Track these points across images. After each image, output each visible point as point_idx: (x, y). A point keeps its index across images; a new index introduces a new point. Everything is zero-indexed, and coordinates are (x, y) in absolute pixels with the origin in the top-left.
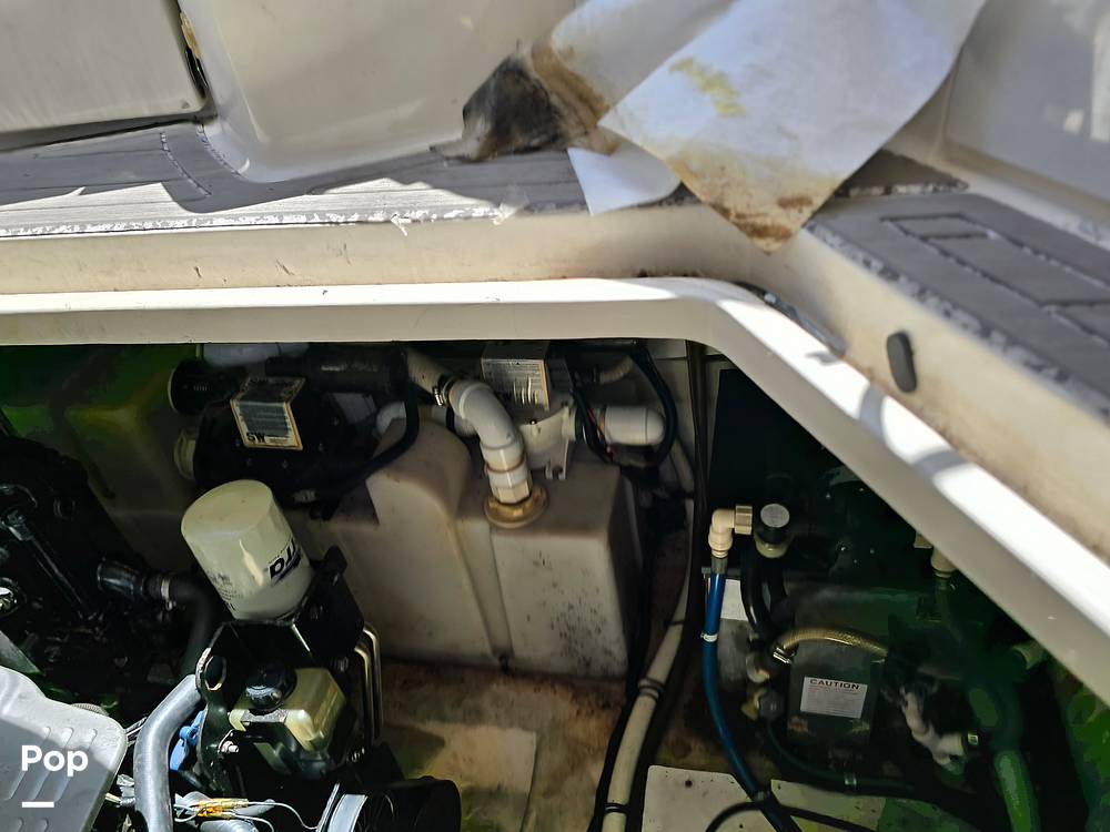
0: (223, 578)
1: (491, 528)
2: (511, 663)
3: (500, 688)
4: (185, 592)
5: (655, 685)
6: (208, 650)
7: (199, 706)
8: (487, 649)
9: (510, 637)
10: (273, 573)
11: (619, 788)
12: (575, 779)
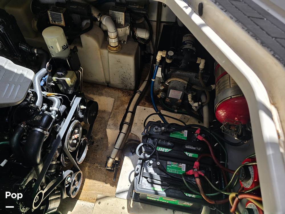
1: (108, 52)
2: (109, 85)
3: (106, 90)
5: (140, 92)
6: (48, 63)
7: (46, 74)
8: (104, 81)
9: (110, 79)
10: (63, 48)
11: (131, 109)
12: (121, 107)
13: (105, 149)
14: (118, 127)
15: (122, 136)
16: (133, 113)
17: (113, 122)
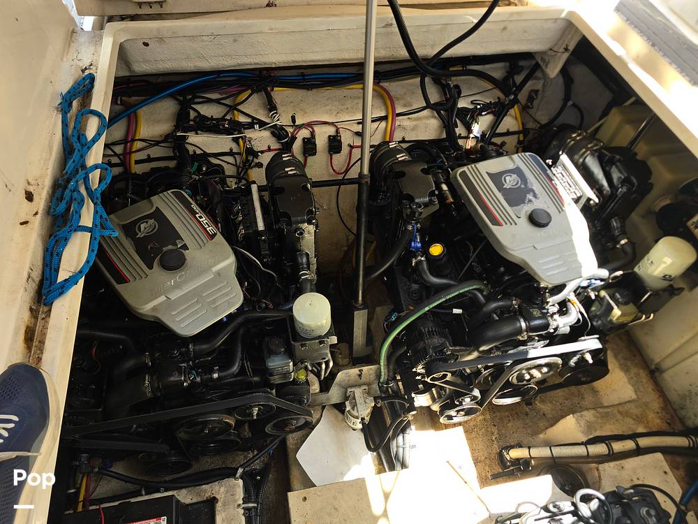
0: (652, 262)
2: (657, 374)
3: (643, 374)
4: (628, 249)
5: (695, 443)
6: (621, 272)
7: (602, 280)
8: (657, 361)
9: (669, 369)
11: (643, 442)
12: (632, 422)
13: (529, 431)
14: (591, 434)
15: (581, 450)
16: (639, 451)
17: (593, 419)
